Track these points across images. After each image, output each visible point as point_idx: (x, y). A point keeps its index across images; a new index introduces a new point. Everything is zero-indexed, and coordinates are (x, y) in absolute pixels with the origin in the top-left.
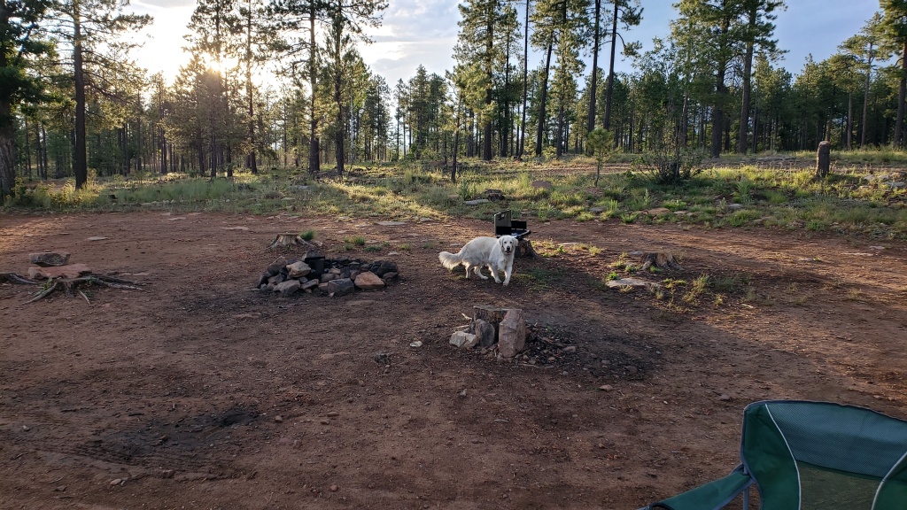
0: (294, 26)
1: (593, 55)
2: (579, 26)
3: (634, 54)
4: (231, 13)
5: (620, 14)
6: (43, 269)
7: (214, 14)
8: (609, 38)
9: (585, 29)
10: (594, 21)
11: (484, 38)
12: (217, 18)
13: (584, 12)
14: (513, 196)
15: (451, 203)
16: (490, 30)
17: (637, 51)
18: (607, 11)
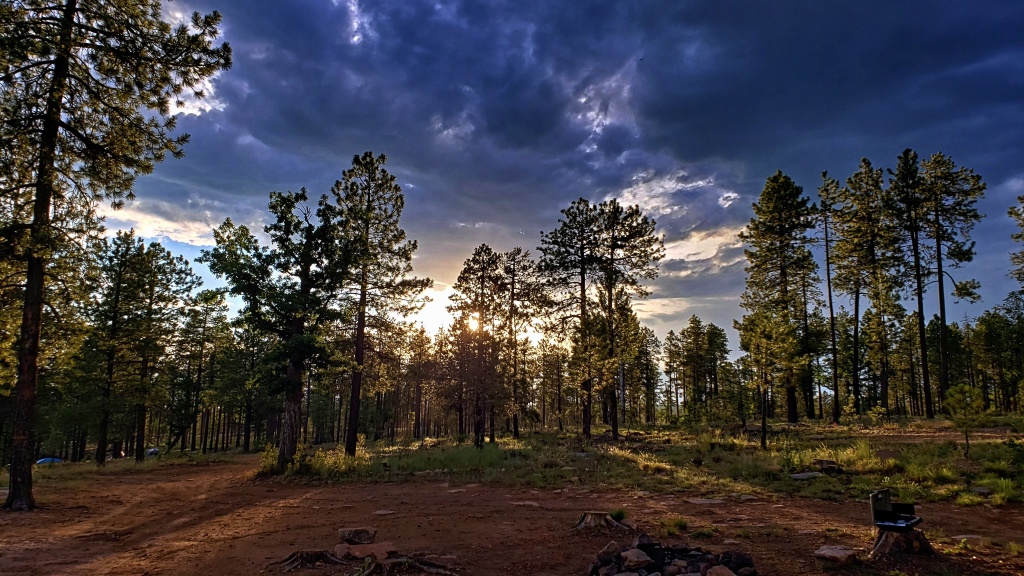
0: (565, 282)
1: (916, 298)
2: (894, 266)
3: (970, 294)
4: (497, 272)
5: (944, 250)
6: (352, 546)
7: (479, 274)
8: (934, 278)
9: (902, 269)
10: (912, 259)
11: (778, 284)
12: (482, 277)
13: (899, 250)
14: (853, 468)
15: (771, 477)
16: (784, 274)
17: (974, 291)
18: (928, 247)
